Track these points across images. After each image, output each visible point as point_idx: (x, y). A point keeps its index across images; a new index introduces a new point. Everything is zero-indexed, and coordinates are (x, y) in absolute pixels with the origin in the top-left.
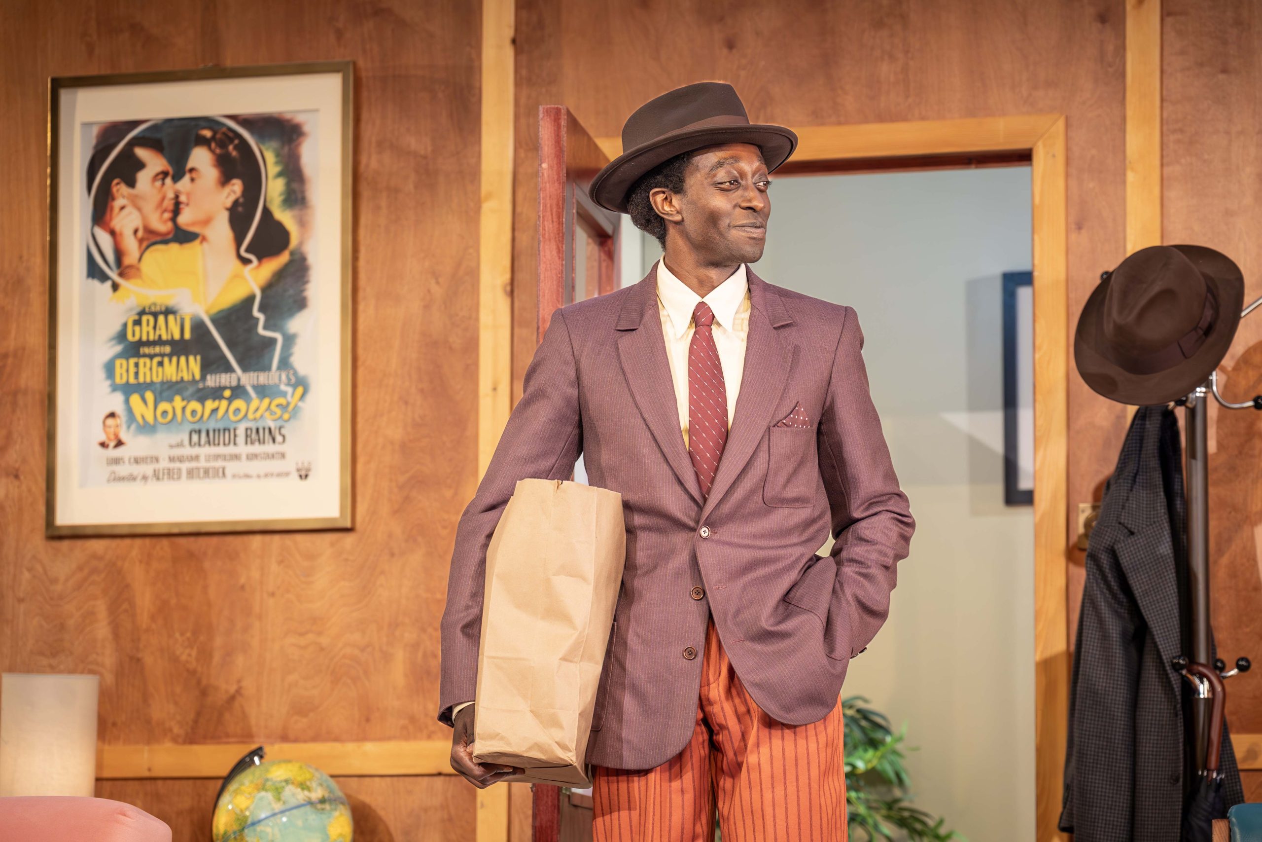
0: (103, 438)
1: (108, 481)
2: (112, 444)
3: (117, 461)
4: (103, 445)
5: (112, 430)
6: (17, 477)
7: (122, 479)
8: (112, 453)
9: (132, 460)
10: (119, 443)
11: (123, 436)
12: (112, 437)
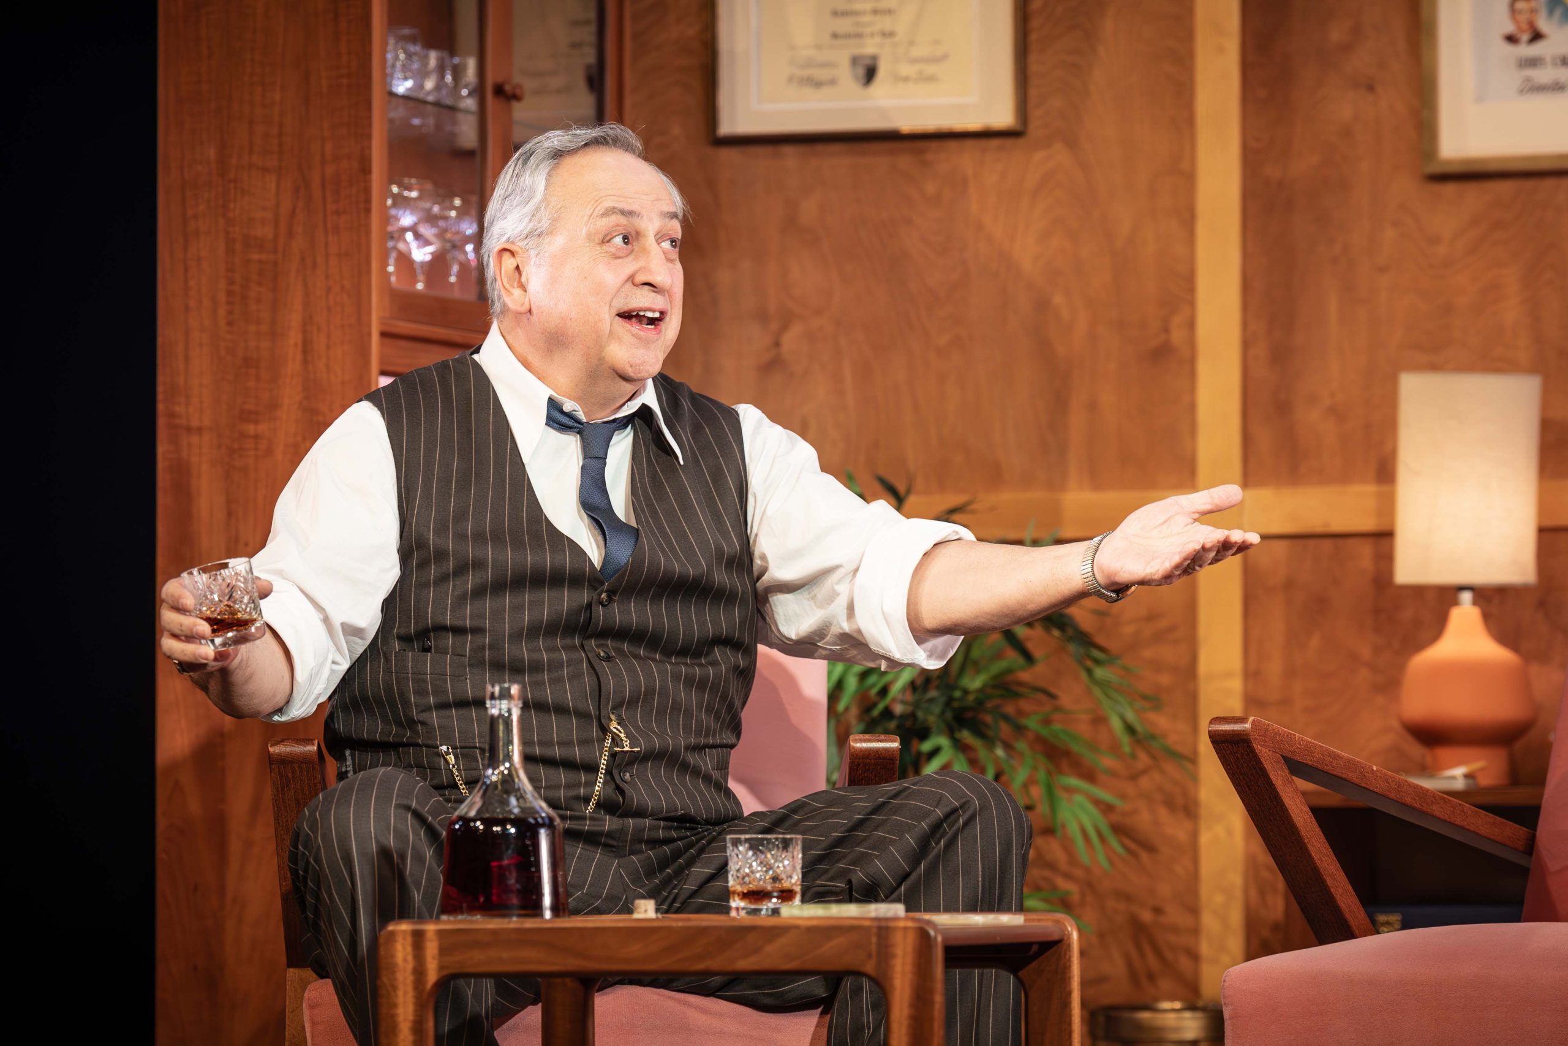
0: (1510, 28)
1: (1521, 92)
2: (1525, 37)
3: (1533, 62)
4: (1511, 39)
5: (1523, 18)
6: (1371, 88)
7: (1541, 89)
8: (1525, 50)
9: (1558, 61)
10: (1537, 36)
11: (1543, 25)
12: (1525, 26)
